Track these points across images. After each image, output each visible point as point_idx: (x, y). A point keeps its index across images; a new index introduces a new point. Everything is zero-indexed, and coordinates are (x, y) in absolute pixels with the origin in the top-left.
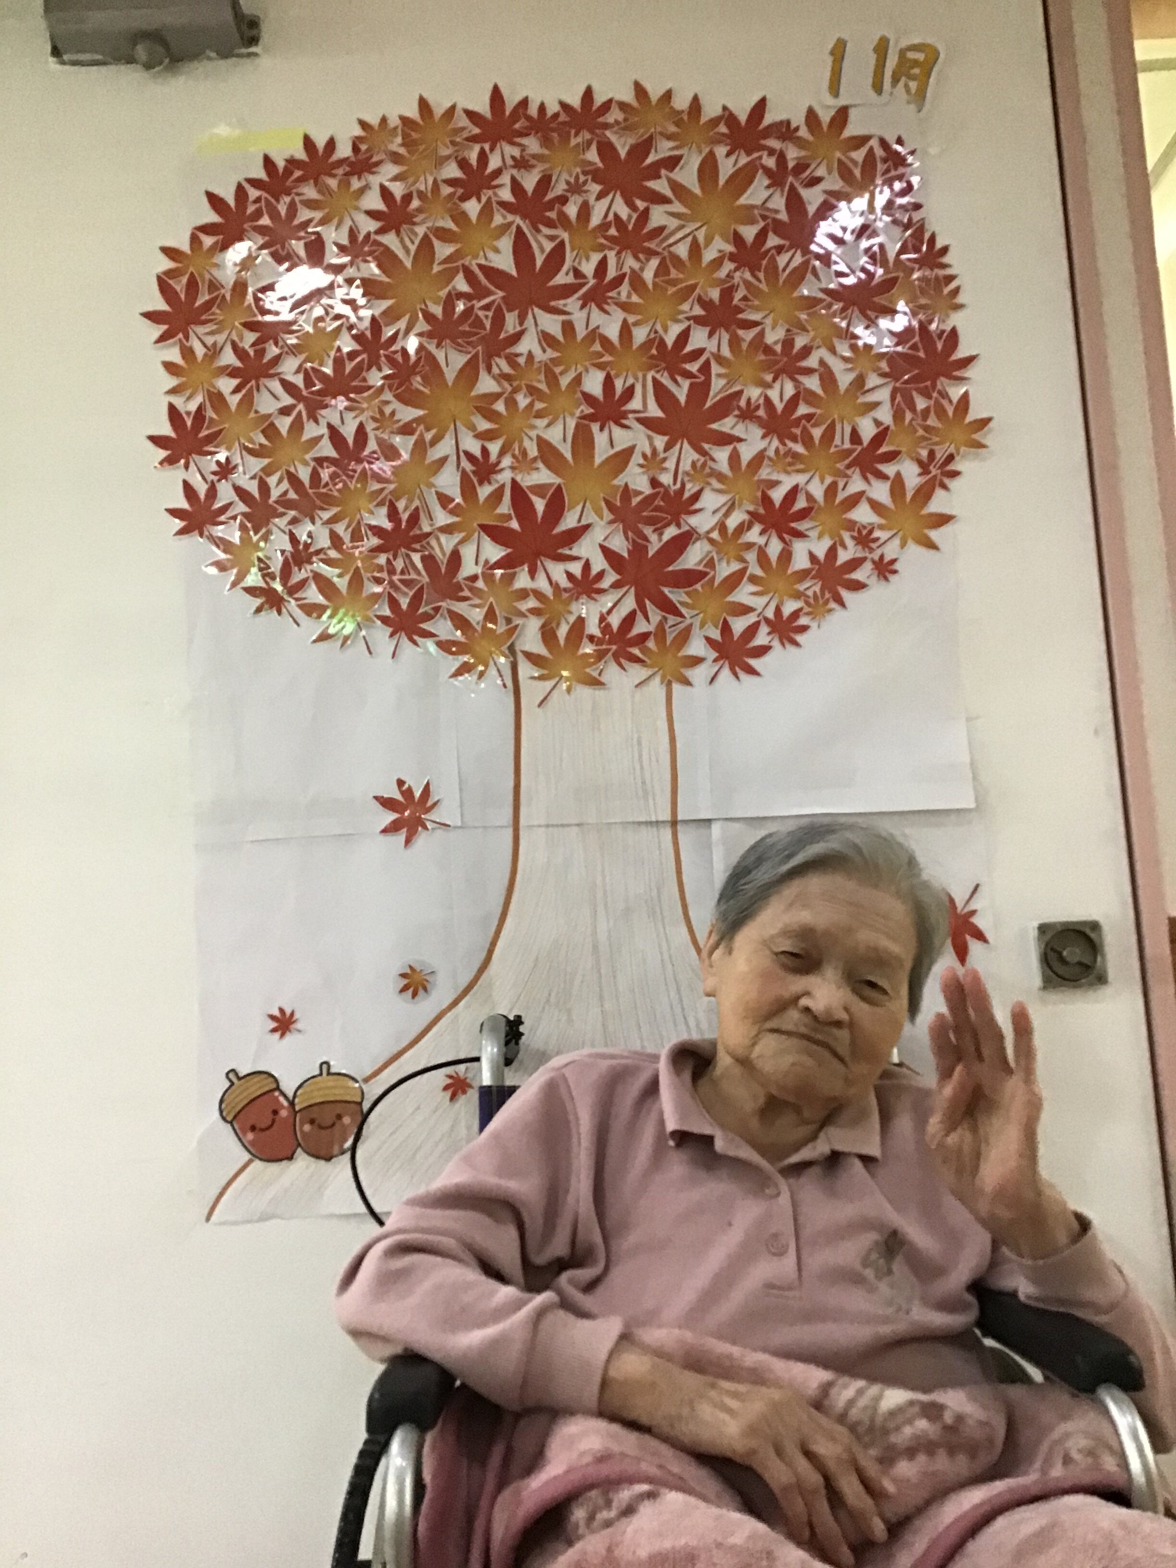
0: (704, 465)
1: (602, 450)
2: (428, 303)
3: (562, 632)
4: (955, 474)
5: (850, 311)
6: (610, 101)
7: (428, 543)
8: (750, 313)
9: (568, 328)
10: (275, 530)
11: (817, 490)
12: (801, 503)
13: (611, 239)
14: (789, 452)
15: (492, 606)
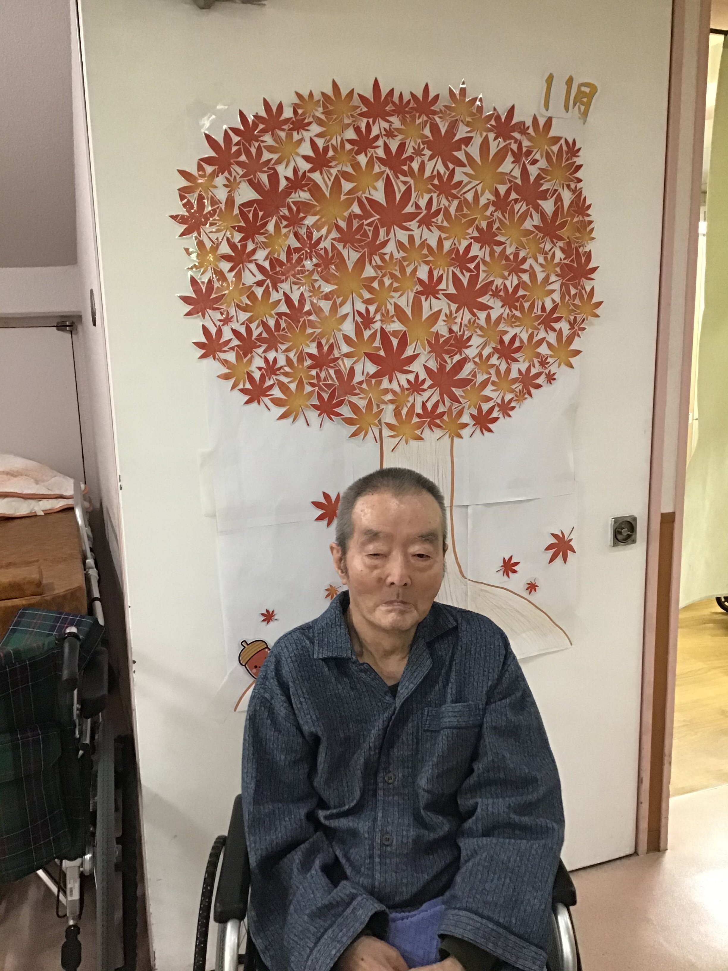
0: (475, 321)
1: (426, 311)
2: (338, 219)
3: (404, 411)
4: (584, 329)
5: (546, 239)
6: (438, 96)
7: (338, 363)
8: (501, 237)
9: (411, 238)
10: (256, 355)
11: (525, 336)
12: (517, 344)
13: (433, 185)
14: (514, 316)
15: (370, 399)
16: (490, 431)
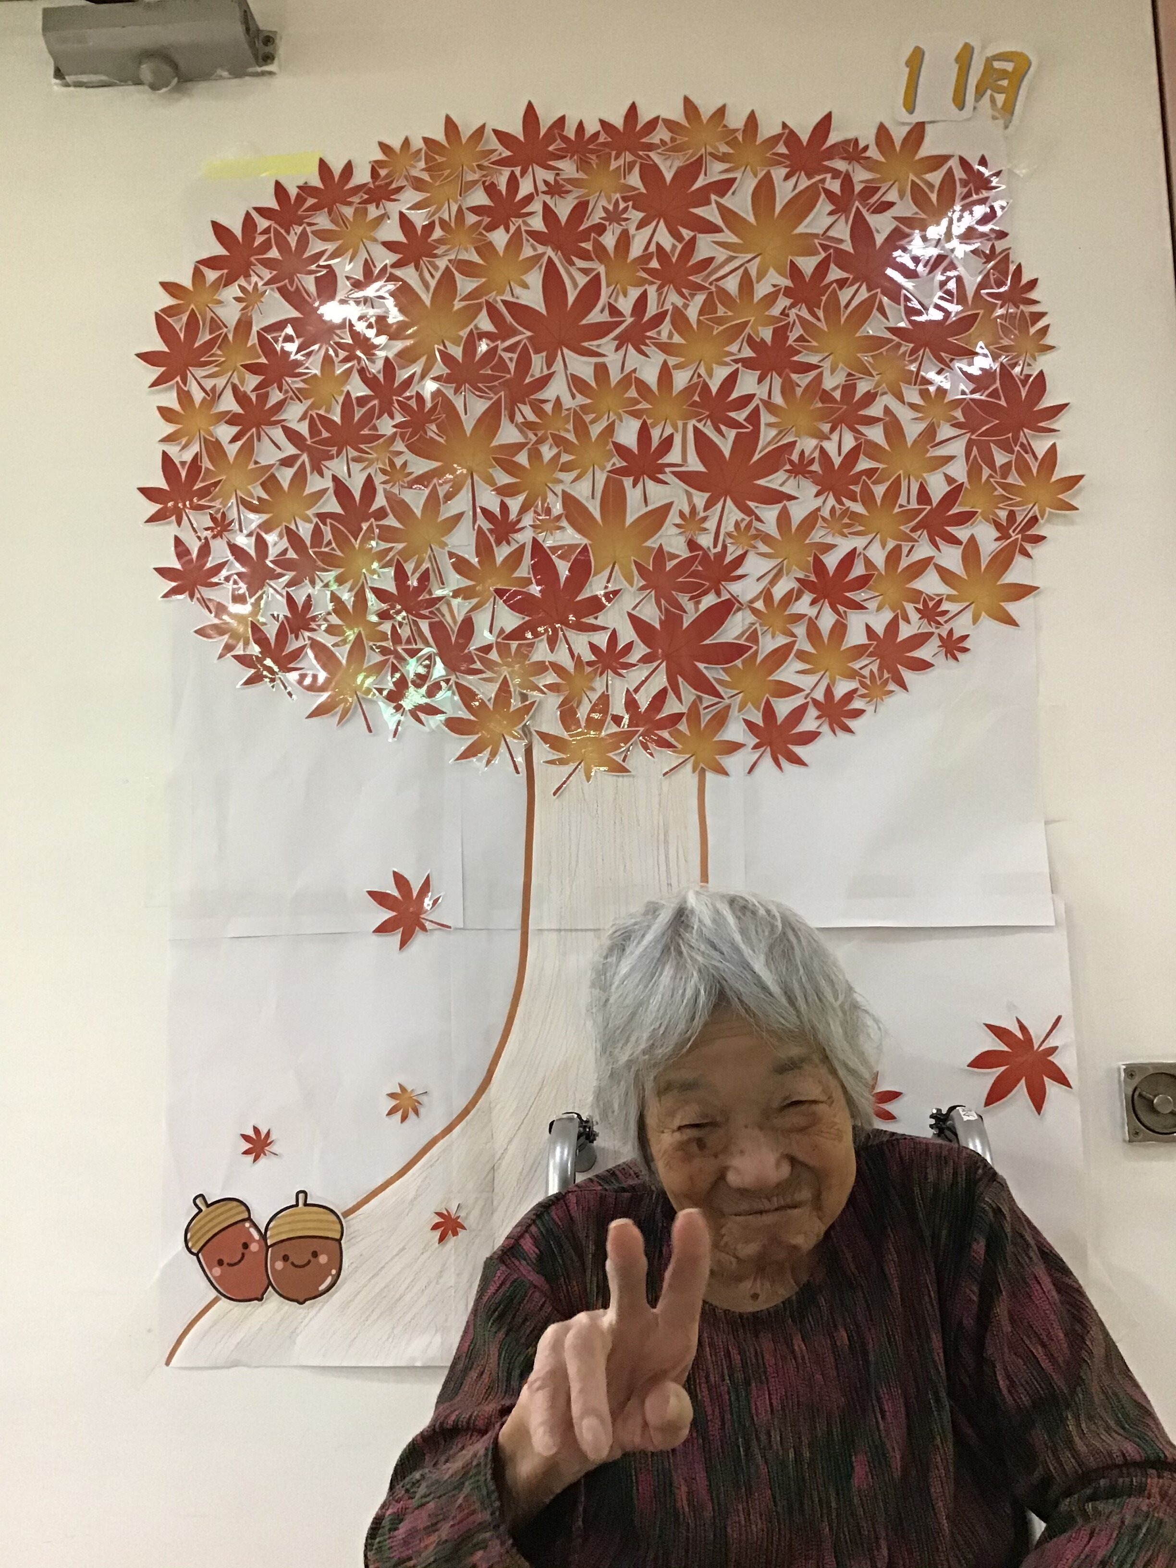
0: (749, 526)
1: (634, 508)
2: (447, 343)
3: (583, 712)
4: (1039, 539)
5: (921, 352)
6: (657, 119)
7: (438, 609)
8: (808, 355)
9: (601, 371)
10: (271, 591)
11: (878, 556)
12: (858, 570)
13: (651, 272)
14: (846, 512)
15: (506, 681)
16: (800, 762)
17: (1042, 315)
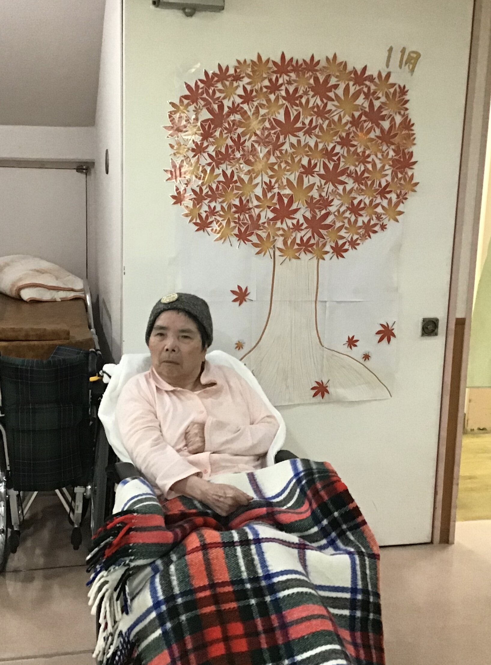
0: (336, 191)
1: (306, 184)
2: (256, 130)
3: (289, 242)
4: (406, 199)
5: (383, 143)
6: (319, 61)
7: (251, 211)
8: (354, 142)
9: (299, 142)
10: (204, 204)
11: (367, 201)
12: (362, 205)
13: (315, 112)
14: (360, 189)
15: (269, 233)
16: (343, 257)
17: (414, 134)
